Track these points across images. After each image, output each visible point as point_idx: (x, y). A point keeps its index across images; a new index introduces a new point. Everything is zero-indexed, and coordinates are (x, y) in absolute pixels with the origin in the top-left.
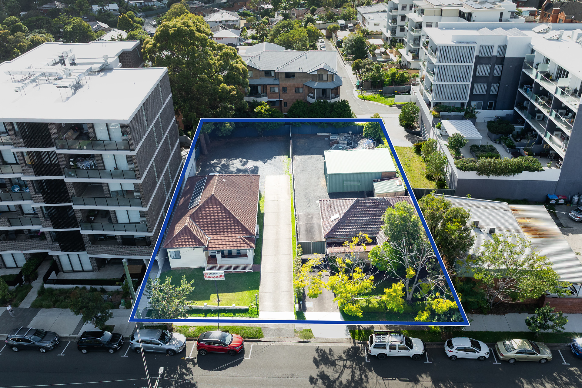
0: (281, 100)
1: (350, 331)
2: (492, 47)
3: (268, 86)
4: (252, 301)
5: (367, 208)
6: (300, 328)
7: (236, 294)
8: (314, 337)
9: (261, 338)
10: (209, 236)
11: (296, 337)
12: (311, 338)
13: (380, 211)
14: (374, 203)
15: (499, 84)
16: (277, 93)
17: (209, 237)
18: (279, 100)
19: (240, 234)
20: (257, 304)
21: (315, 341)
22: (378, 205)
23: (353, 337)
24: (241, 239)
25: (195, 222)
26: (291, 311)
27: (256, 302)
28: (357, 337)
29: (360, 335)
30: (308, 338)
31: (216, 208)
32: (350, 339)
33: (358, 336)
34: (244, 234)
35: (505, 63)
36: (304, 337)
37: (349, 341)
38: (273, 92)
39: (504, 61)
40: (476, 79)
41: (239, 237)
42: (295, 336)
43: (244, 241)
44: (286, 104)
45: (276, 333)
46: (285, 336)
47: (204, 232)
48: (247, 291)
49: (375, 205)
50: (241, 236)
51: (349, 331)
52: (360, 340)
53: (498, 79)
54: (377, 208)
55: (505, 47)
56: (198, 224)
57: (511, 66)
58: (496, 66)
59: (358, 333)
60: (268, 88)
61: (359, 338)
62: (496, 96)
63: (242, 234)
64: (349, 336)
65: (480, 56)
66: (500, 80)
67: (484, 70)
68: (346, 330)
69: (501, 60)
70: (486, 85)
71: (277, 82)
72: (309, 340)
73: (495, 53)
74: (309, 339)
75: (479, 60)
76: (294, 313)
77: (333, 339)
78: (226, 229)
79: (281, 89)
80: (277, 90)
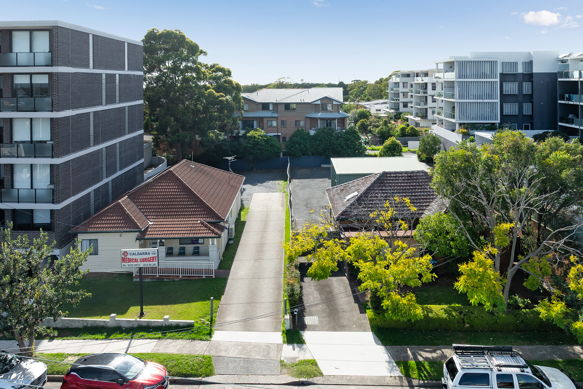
0: (279, 134)
1: (398, 364)
2: (516, 63)
3: (264, 119)
4: (204, 315)
5: (400, 183)
6: (292, 358)
7: (176, 306)
8: (321, 374)
9: (208, 376)
10: (152, 220)
11: (285, 374)
12: (315, 376)
13: (421, 186)
14: (410, 176)
15: (532, 102)
16: (274, 127)
17: (151, 222)
18: (277, 134)
19: (201, 218)
20: (212, 319)
21: (323, 381)
22: (416, 179)
23: (407, 375)
24: (202, 223)
25: (134, 203)
26: (276, 330)
27: (210, 316)
28: (415, 374)
29: (419, 369)
30: (309, 375)
31: (172, 186)
32: (400, 377)
33: (416, 372)
34: (207, 218)
35: (535, 79)
36: (301, 374)
37: (398, 381)
38: (270, 126)
39: (532, 78)
40: (505, 98)
41: (199, 222)
42: (281, 373)
43: (206, 226)
44: (284, 138)
45: (241, 367)
46: (259, 372)
47: (145, 216)
48: (197, 303)
49: (413, 179)
50: (202, 220)
51: (395, 364)
52: (423, 380)
53: (530, 98)
54: (415, 182)
55: (531, 63)
56: (139, 205)
57: (542, 82)
58: (524, 83)
59: (415, 367)
60: (265, 121)
61: (420, 376)
62: (531, 117)
63: (205, 218)
64: (398, 372)
65: (504, 73)
66: (532, 98)
67: (511, 88)
68: (389, 362)
69: (529, 77)
70: (517, 104)
71: (275, 115)
72: (310, 380)
73: (520, 70)
74: (310, 377)
75: (504, 77)
76: (281, 333)
77: (362, 378)
78: (181, 212)
79: (280, 122)
80: (274, 124)
